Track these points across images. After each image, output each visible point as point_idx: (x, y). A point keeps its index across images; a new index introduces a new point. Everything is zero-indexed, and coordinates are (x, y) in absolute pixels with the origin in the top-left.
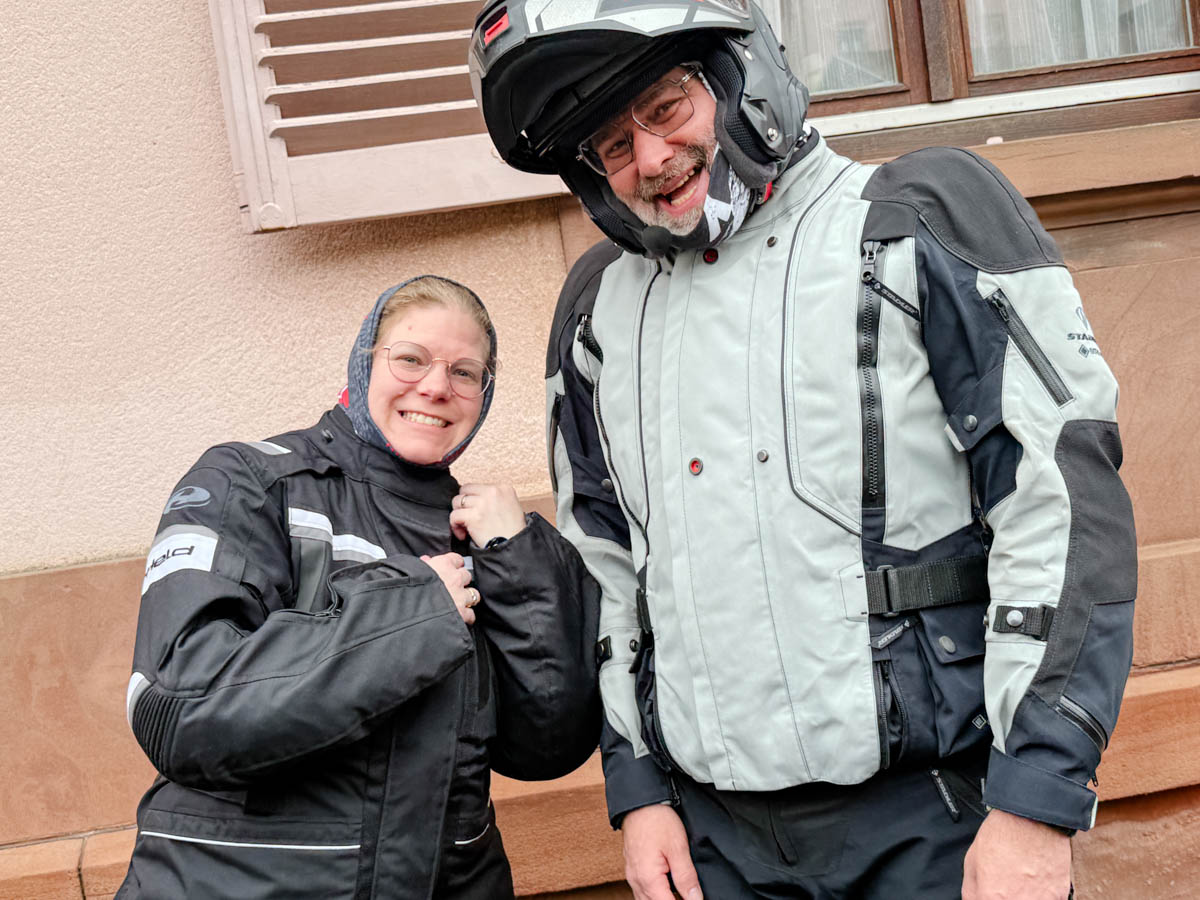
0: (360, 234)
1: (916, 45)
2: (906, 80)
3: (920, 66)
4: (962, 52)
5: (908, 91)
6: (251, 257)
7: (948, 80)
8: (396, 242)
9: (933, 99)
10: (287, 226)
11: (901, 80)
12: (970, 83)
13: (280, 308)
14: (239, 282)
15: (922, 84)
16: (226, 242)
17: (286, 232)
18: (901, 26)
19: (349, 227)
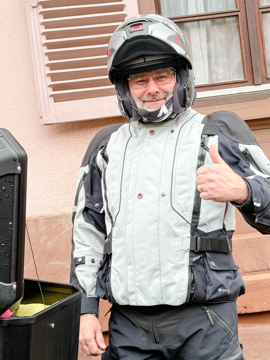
0: (75, 125)
1: (250, 67)
2: (247, 78)
3: (251, 74)
4: (265, 69)
5: (247, 81)
6: (42, 132)
7: (260, 78)
8: (86, 128)
9: (255, 84)
10: (54, 123)
11: (245, 78)
12: (267, 79)
13: (50, 147)
14: (39, 139)
15: (252, 79)
16: (35, 127)
17: (53, 125)
18: (245, 62)
19: (72, 123)
